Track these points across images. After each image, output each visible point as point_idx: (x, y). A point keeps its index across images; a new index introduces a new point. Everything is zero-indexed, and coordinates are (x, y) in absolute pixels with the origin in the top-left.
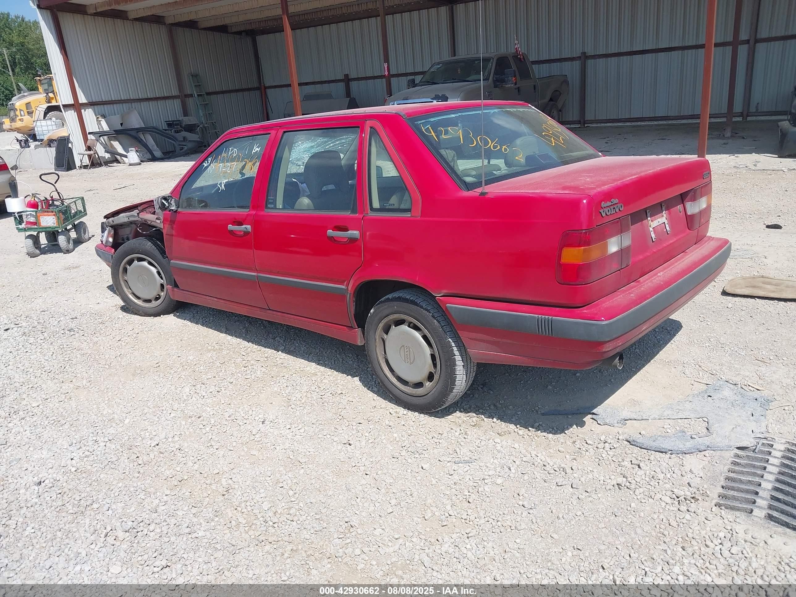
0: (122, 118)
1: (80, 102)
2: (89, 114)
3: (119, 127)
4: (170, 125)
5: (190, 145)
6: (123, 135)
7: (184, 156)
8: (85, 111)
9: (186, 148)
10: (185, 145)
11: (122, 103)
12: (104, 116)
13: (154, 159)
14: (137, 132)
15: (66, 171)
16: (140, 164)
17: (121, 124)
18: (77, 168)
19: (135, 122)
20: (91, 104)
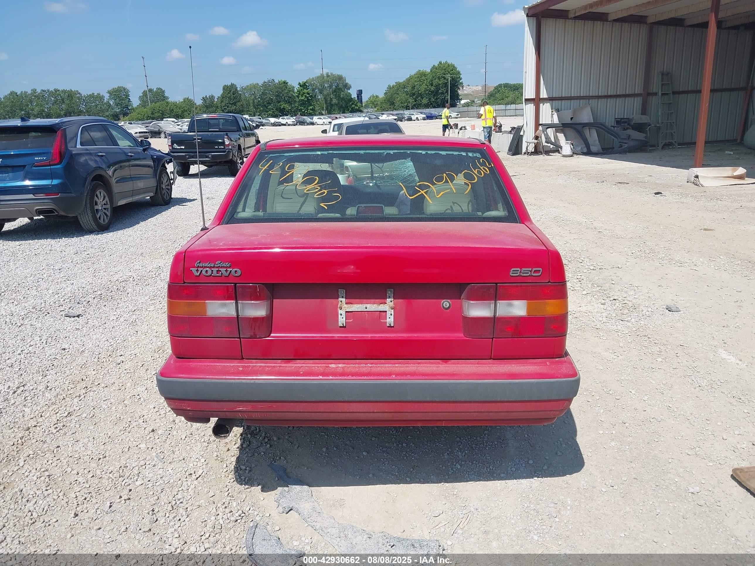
0: (574, 112)
1: (541, 97)
2: (546, 109)
3: (569, 122)
4: (619, 122)
5: (631, 143)
6: (570, 129)
7: (620, 153)
8: (543, 105)
9: (626, 146)
10: (626, 143)
11: (580, 99)
12: (558, 111)
13: (589, 153)
14: (583, 127)
15: (512, 155)
16: (572, 156)
17: (572, 119)
18: (523, 153)
19: (586, 117)
20: (550, 99)
